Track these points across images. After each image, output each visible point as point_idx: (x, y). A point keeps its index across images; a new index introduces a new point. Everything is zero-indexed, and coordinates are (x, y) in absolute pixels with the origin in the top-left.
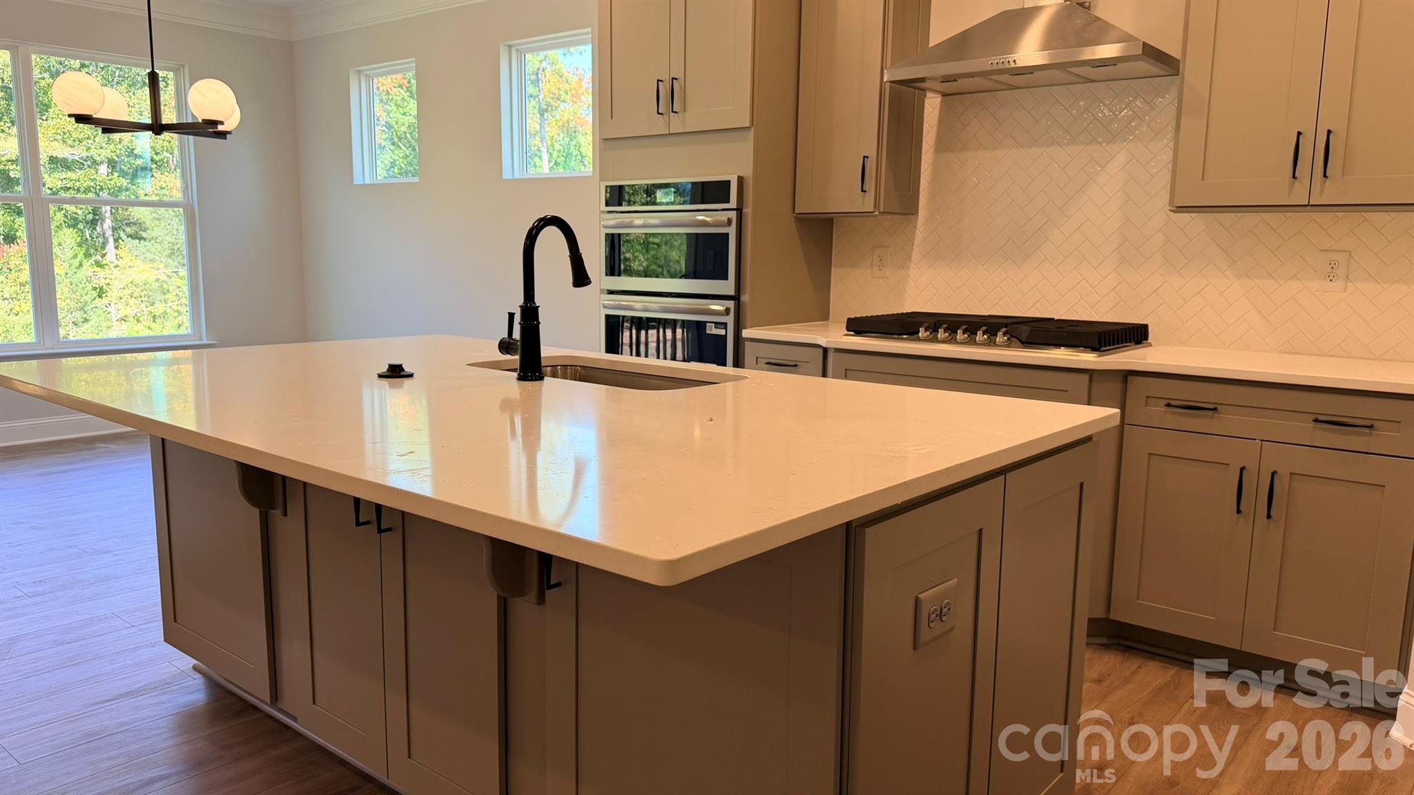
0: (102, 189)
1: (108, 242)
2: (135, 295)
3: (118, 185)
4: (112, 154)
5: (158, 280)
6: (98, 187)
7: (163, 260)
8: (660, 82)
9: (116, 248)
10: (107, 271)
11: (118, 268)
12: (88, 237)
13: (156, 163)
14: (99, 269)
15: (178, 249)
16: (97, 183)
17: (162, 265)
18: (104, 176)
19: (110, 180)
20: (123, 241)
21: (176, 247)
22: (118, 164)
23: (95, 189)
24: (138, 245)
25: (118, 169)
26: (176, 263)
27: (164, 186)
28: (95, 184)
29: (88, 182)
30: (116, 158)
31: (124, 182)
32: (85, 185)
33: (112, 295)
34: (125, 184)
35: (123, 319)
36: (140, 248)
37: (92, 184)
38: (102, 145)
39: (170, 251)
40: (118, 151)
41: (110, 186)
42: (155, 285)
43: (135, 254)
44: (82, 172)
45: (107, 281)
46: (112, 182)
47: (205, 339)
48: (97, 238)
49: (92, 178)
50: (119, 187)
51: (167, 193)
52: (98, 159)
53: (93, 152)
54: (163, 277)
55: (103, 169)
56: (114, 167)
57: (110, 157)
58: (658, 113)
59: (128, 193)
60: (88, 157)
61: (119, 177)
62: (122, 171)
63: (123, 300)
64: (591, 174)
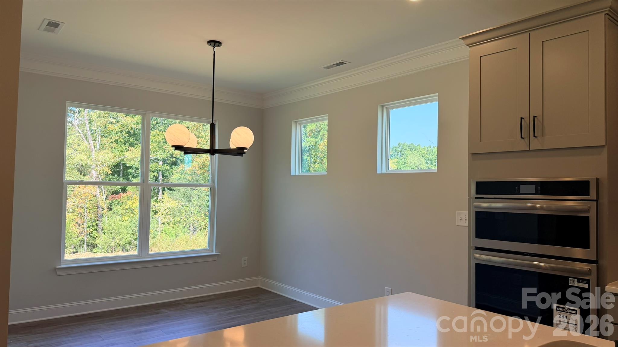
0: (160, 171)
1: (160, 191)
2: (168, 213)
3: (166, 169)
4: (165, 157)
5: (177, 207)
6: (159, 170)
7: (181, 199)
8: (522, 119)
9: (163, 194)
10: (159, 204)
11: (163, 203)
12: (152, 189)
13: (180, 160)
14: (156, 203)
15: (187, 194)
16: (159, 168)
17: (180, 201)
18: (161, 165)
19: (163, 167)
20: (166, 191)
21: (186, 194)
22: (166, 161)
23: (158, 170)
24: (171, 193)
25: (166, 163)
26: (185, 200)
27: (183, 169)
28: (158, 169)
29: (155, 168)
30: (166, 158)
31: (168, 168)
32: (154, 169)
33: (160, 213)
34: (169, 169)
35: (164, 224)
36: (172, 194)
37: (156, 169)
38: (162, 153)
39: (183, 196)
40: (167, 156)
41: (163, 170)
42: (176, 209)
43: (170, 196)
44: (153, 164)
45: (159, 208)
46: (164, 168)
47: (215, 251)
48: (155, 189)
49: (157, 166)
50: (166, 170)
51: (184, 172)
52: (160, 159)
53: (158, 156)
54: (180, 206)
55: (161, 163)
56: (164, 162)
57: (164, 158)
58: (521, 138)
59: (169, 172)
60: (156, 158)
61: (167, 166)
62: (167, 163)
63: (163, 215)
64: (436, 171)
